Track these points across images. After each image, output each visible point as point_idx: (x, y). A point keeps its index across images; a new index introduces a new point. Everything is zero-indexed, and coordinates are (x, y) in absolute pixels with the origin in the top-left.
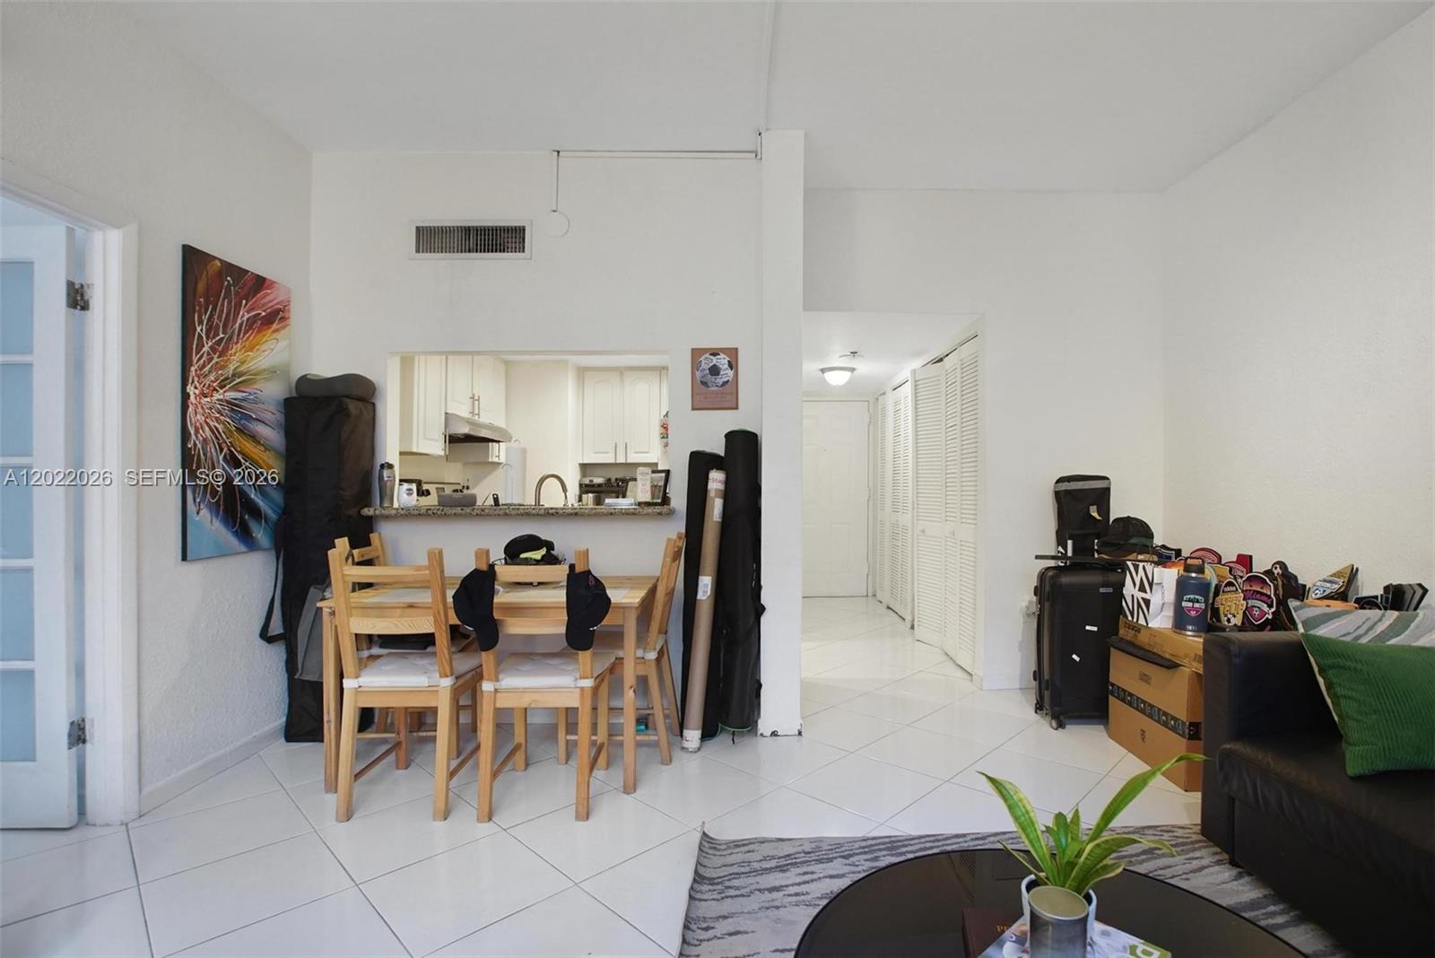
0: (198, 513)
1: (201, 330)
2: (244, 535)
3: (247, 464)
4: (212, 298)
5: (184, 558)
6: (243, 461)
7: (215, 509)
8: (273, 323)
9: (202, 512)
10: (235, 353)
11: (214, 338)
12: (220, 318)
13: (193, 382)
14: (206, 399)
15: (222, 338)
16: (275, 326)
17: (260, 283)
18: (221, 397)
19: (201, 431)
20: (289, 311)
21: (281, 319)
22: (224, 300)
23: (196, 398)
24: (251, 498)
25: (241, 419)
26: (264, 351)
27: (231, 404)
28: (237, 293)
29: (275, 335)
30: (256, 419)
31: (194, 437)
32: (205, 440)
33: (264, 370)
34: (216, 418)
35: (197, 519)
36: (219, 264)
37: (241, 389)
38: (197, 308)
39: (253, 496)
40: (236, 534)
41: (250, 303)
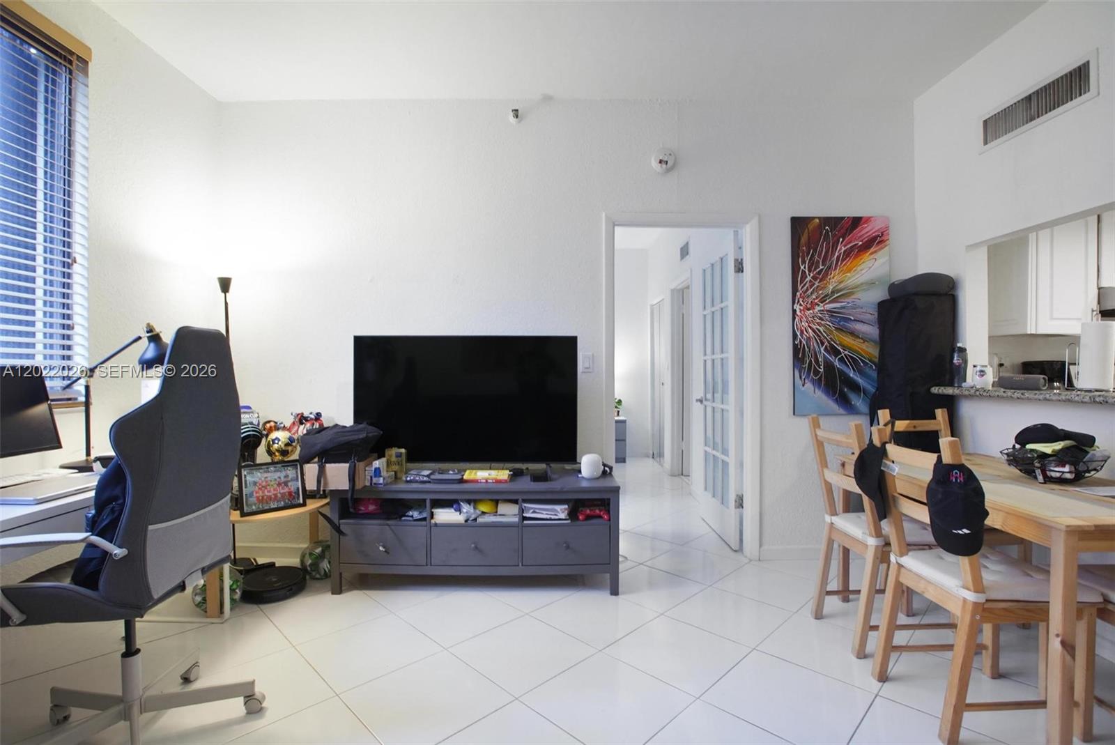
0: (803, 386)
1: (805, 268)
2: (844, 402)
3: (846, 352)
4: (813, 244)
5: (794, 414)
6: (842, 350)
7: (817, 383)
8: (870, 248)
9: (806, 385)
10: (833, 278)
11: (815, 270)
12: (819, 256)
13: (798, 301)
14: (809, 312)
15: (822, 269)
16: (872, 250)
17: (856, 222)
18: (822, 308)
19: (805, 333)
20: (888, 234)
21: (878, 243)
22: (823, 243)
23: (800, 312)
24: (850, 376)
25: (840, 321)
26: (861, 270)
27: (831, 313)
28: (834, 236)
29: (872, 256)
30: (855, 320)
31: (799, 336)
32: (809, 338)
33: (862, 284)
34: (818, 323)
35: (803, 389)
36: (817, 221)
37: (841, 300)
38: (801, 254)
39: (851, 375)
40: (836, 401)
41: (846, 239)
